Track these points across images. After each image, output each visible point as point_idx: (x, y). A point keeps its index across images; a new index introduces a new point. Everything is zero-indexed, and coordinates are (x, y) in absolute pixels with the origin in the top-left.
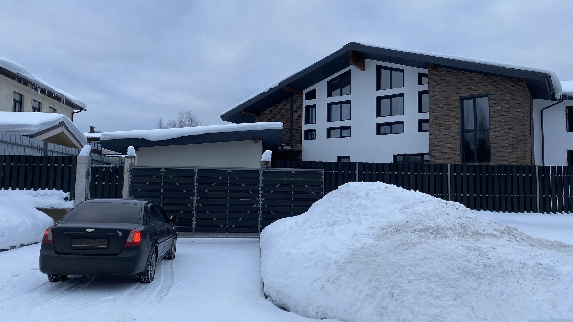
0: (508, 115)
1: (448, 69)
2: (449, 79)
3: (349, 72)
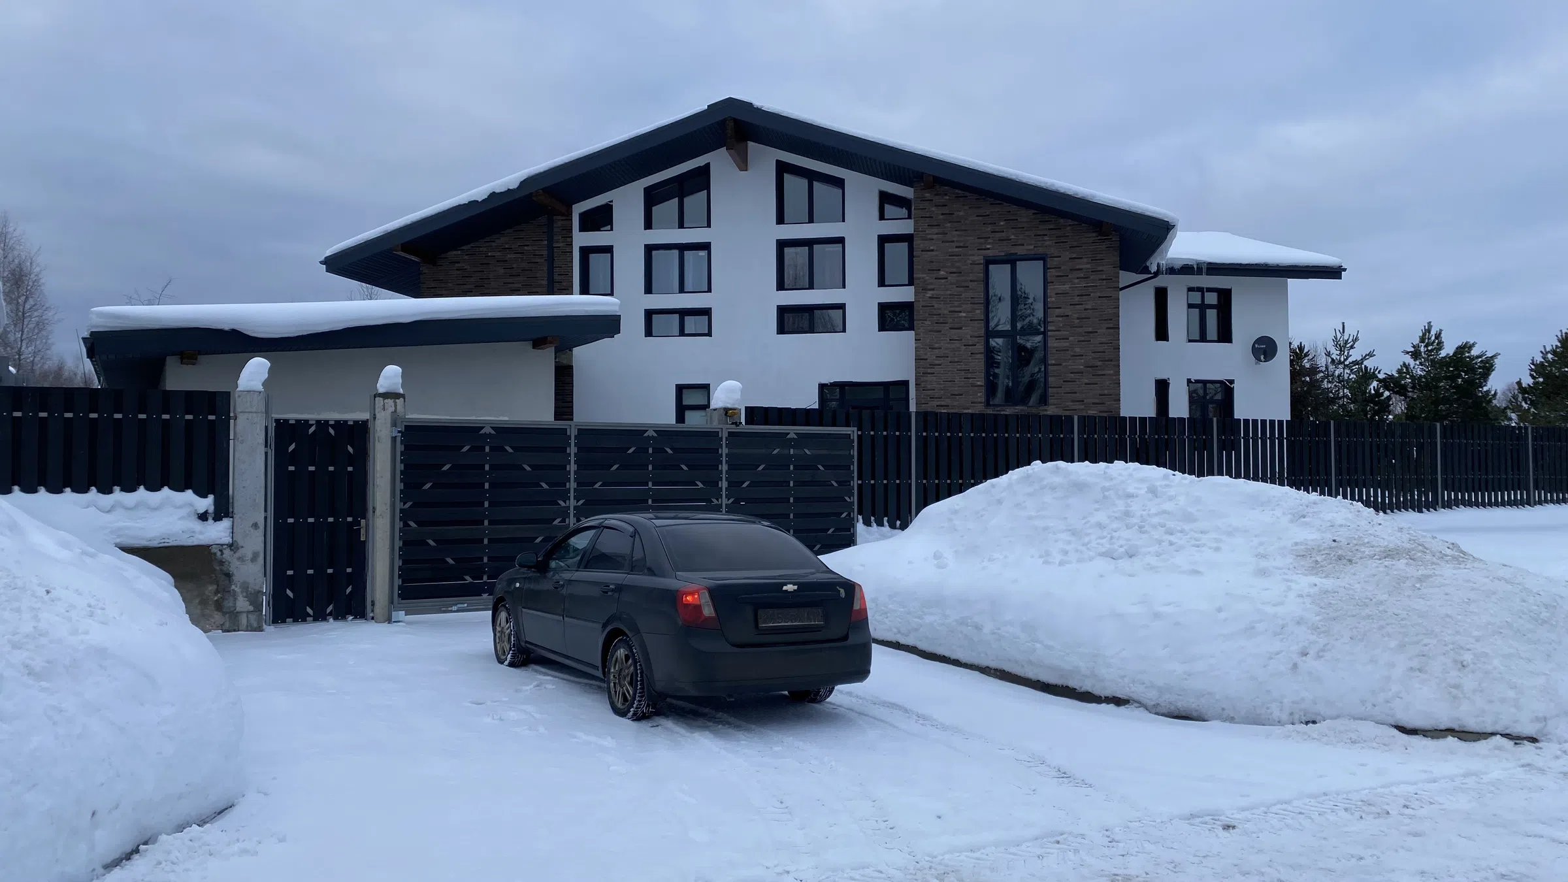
0: (1086, 304)
1: (960, 192)
2: (961, 213)
3: (705, 171)
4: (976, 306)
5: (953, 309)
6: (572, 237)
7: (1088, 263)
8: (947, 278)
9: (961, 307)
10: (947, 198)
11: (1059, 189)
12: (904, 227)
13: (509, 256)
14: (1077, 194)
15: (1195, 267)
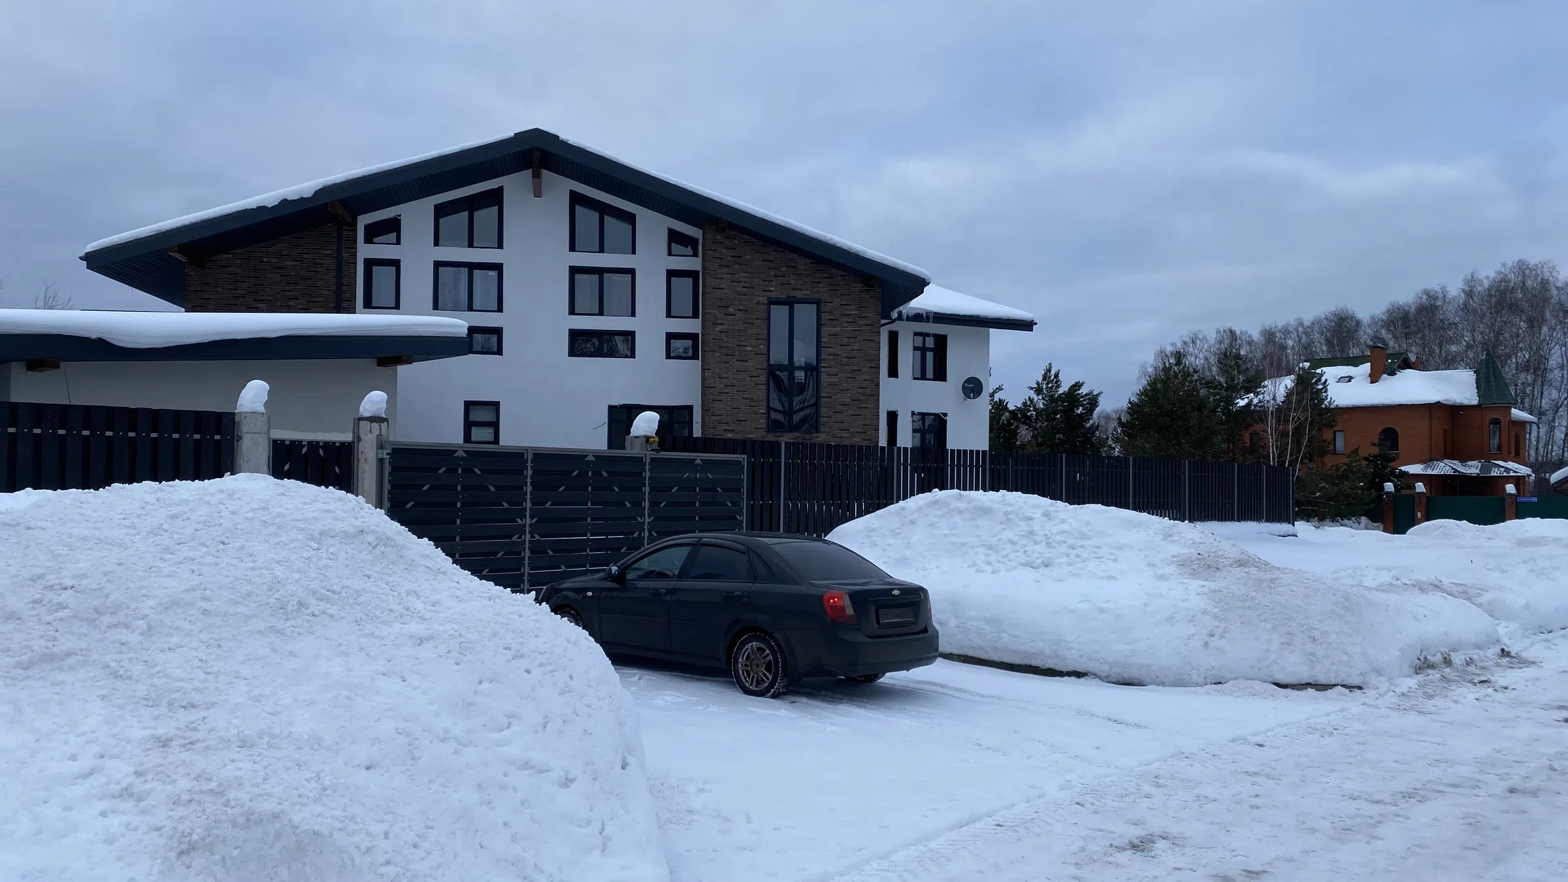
0: (853, 345)
1: (747, 237)
2: (749, 257)
3: (499, 192)
4: (760, 342)
5: (738, 343)
6: (356, 248)
7: (855, 310)
8: (735, 315)
9: (747, 341)
10: (736, 242)
11: (836, 243)
12: (694, 264)
13: (287, 263)
14: (851, 250)
15: (925, 315)
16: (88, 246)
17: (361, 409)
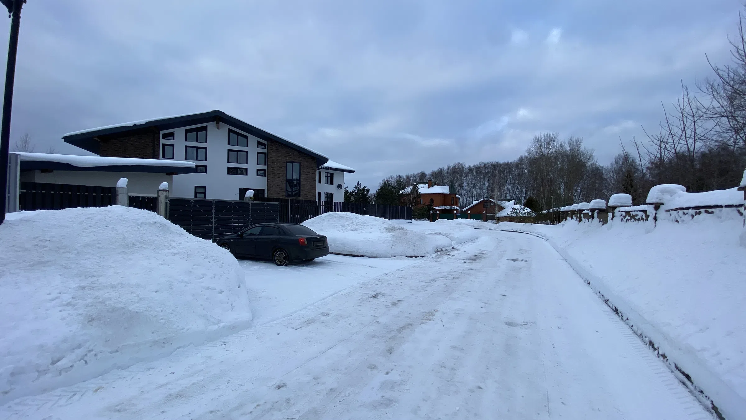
0: (309, 175)
1: (280, 145)
2: (280, 150)
3: (206, 127)
4: (284, 173)
6: (160, 140)
7: (310, 165)
8: (277, 165)
9: (280, 172)
10: (277, 145)
12: (265, 151)
13: (136, 143)
14: (309, 150)
15: (328, 168)
16: (64, 135)
17: (160, 187)
